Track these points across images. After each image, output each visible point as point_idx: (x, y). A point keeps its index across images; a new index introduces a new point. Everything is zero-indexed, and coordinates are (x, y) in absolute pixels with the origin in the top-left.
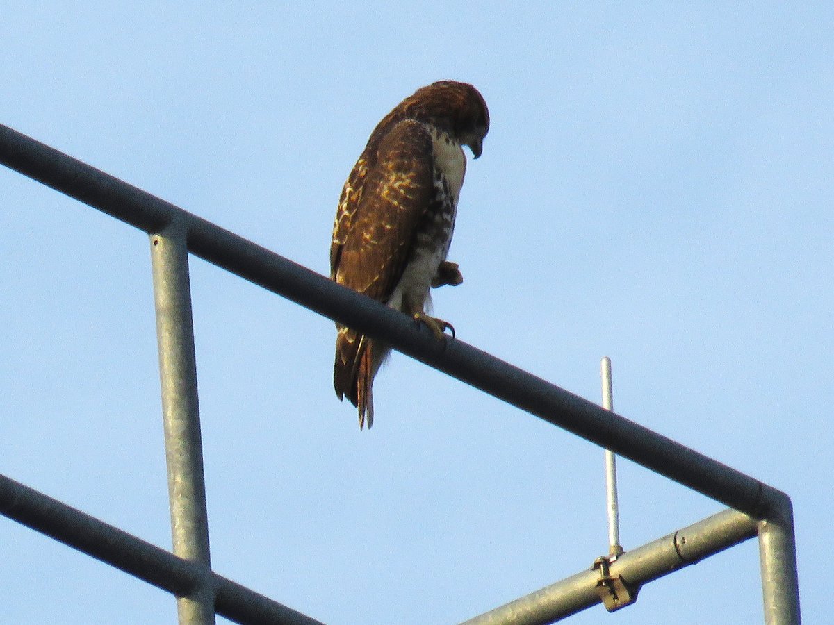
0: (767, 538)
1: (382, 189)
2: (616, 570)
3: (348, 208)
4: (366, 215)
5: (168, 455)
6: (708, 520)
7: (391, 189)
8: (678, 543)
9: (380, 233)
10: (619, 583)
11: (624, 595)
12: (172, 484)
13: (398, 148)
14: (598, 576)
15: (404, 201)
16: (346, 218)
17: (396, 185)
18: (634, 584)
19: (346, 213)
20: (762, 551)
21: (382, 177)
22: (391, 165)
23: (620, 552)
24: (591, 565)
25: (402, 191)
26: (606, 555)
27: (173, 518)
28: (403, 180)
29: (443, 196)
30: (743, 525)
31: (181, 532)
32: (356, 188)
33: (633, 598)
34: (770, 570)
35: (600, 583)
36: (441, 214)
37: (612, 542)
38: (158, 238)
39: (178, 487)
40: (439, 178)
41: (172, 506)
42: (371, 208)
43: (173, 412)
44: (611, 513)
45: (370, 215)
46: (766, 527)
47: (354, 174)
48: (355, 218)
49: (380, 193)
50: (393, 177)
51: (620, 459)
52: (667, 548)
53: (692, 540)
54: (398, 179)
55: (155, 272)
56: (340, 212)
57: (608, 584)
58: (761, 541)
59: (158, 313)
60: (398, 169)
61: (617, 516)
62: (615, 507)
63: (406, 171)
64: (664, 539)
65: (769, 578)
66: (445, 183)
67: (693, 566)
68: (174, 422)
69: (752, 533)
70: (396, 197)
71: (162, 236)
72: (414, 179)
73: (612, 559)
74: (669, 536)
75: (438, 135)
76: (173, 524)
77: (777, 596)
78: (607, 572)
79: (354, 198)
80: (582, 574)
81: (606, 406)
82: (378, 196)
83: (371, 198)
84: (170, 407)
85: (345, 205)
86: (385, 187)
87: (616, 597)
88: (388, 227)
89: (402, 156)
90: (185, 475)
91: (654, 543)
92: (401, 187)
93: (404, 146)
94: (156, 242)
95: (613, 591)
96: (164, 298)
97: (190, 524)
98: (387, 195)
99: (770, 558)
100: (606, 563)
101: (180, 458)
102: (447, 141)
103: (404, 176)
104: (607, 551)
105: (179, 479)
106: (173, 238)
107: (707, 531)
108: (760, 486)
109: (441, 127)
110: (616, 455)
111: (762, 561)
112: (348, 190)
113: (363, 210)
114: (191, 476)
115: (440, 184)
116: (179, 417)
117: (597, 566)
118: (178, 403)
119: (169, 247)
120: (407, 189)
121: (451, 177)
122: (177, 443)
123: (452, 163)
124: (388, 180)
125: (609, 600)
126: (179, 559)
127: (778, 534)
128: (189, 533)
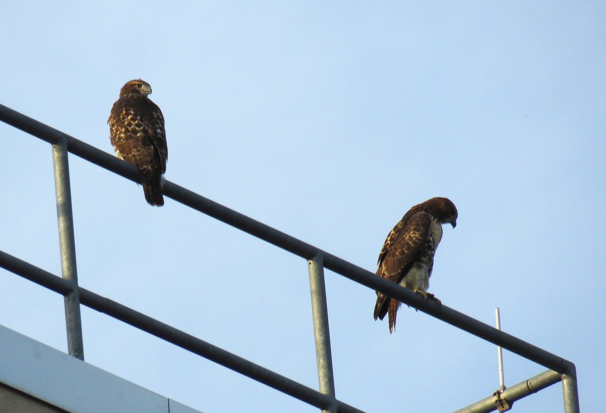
0: (565, 382)
1: (406, 236)
2: (503, 396)
3: (390, 240)
4: (397, 245)
5: (317, 351)
6: (541, 374)
7: (410, 237)
8: (529, 384)
9: (402, 253)
10: (504, 401)
11: (507, 406)
12: (319, 363)
13: (416, 221)
14: (495, 398)
15: (414, 243)
16: (388, 244)
17: (412, 236)
18: (510, 401)
19: (389, 242)
20: (563, 387)
21: (407, 231)
22: (412, 227)
23: (504, 388)
24: (493, 394)
25: (414, 239)
26: (499, 390)
27: (319, 377)
28: (416, 234)
29: (432, 244)
30: (555, 376)
31: (323, 383)
32: (396, 233)
33: (510, 407)
34: (567, 395)
35: (496, 401)
36: (431, 251)
37: (501, 384)
38: (311, 261)
39: (321, 364)
40: (431, 236)
41: (319, 372)
42: (400, 243)
43: (319, 333)
44: (500, 372)
45: (399, 245)
46: (565, 377)
47: (396, 227)
48: (391, 245)
49: (405, 237)
50: (411, 233)
51: (504, 350)
52: (524, 386)
53: (534, 383)
54: (414, 233)
55: (310, 275)
56: (386, 241)
57: (500, 402)
58: (563, 383)
59: (311, 293)
60: (415, 229)
61: (503, 373)
62: (502, 370)
63: (418, 231)
64: (523, 383)
65: (567, 398)
66: (433, 239)
67: (535, 394)
68: (319, 338)
69: (559, 379)
70: (411, 241)
71: (313, 261)
72: (420, 235)
73: (502, 391)
74: (525, 382)
75: (434, 219)
76: (319, 380)
77: (570, 406)
78: (499, 397)
79: (393, 236)
80: (490, 398)
81: (497, 328)
82: (404, 239)
83: (400, 239)
84: (317, 332)
85: (389, 239)
86: (408, 236)
87: (503, 407)
88: (406, 252)
89: (418, 225)
90: (324, 359)
91: (519, 384)
92: (414, 237)
93: (419, 221)
94: (310, 263)
95: (502, 405)
96: (314, 287)
97: (326, 380)
98: (408, 239)
99: (567, 390)
100: (499, 393)
101: (322, 352)
102: (437, 223)
103: (417, 233)
104: (499, 388)
105: (321, 361)
106: (317, 262)
107: (540, 379)
108: (562, 360)
109: (435, 217)
110: (502, 348)
111: (564, 391)
112: (392, 233)
113: (396, 242)
114: (326, 360)
115: (431, 239)
116: (321, 335)
117: (495, 394)
118: (320, 330)
119: (315, 265)
120: (417, 238)
121: (436, 238)
122: (321, 346)
123: (437, 232)
124: (409, 233)
125: (501, 408)
126: (321, 395)
127: (570, 380)
128: (326, 383)
